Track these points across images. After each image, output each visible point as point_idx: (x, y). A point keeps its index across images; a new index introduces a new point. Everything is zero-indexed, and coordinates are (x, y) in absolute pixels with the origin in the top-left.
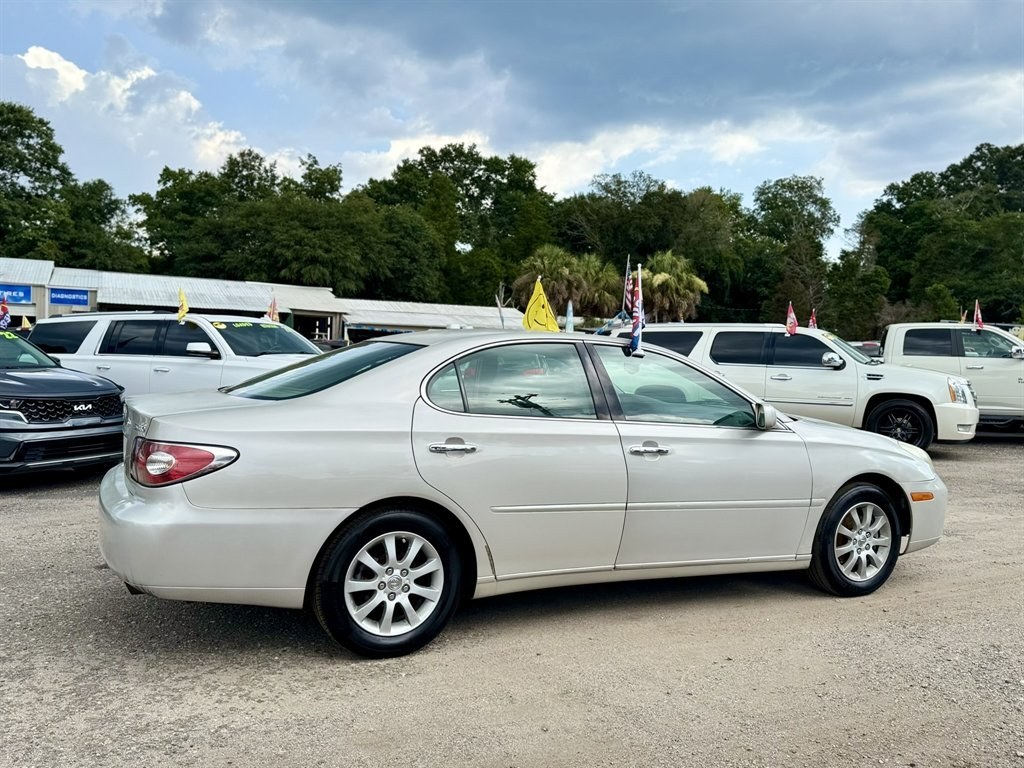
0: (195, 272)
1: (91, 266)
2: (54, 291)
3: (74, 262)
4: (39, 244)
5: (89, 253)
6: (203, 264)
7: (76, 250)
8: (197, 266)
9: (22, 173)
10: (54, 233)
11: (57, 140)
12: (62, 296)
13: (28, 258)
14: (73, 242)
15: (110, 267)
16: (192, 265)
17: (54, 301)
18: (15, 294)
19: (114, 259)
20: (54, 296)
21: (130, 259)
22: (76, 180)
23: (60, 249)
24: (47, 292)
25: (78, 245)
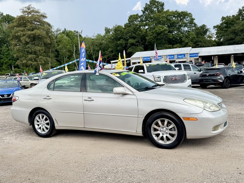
0: (227, 44)
1: (201, 47)
2: (190, 54)
3: (197, 46)
4: (189, 43)
5: (200, 43)
6: (230, 41)
7: (197, 43)
8: (228, 42)
9: (186, 27)
10: (192, 40)
11: (193, 17)
12: (192, 55)
13: (186, 47)
14: (196, 42)
15: (205, 46)
16: (227, 42)
17: (190, 57)
18: (182, 56)
19: (206, 44)
20: (190, 55)
21: (210, 43)
22: (198, 26)
23: (193, 44)
24: (189, 55)
25: (198, 42)
